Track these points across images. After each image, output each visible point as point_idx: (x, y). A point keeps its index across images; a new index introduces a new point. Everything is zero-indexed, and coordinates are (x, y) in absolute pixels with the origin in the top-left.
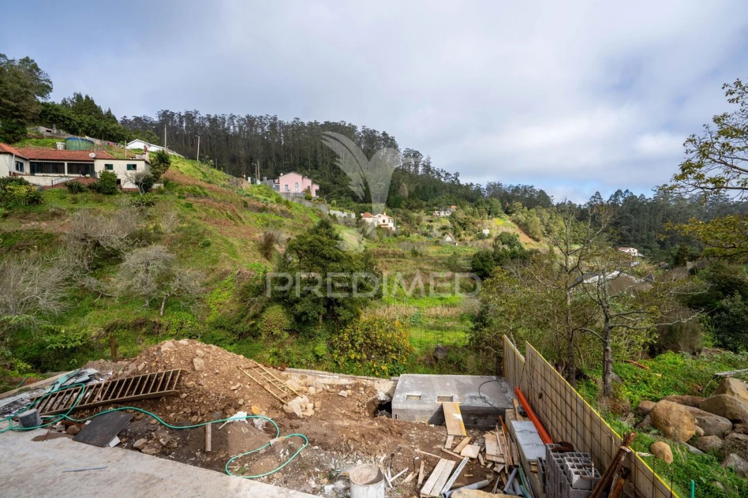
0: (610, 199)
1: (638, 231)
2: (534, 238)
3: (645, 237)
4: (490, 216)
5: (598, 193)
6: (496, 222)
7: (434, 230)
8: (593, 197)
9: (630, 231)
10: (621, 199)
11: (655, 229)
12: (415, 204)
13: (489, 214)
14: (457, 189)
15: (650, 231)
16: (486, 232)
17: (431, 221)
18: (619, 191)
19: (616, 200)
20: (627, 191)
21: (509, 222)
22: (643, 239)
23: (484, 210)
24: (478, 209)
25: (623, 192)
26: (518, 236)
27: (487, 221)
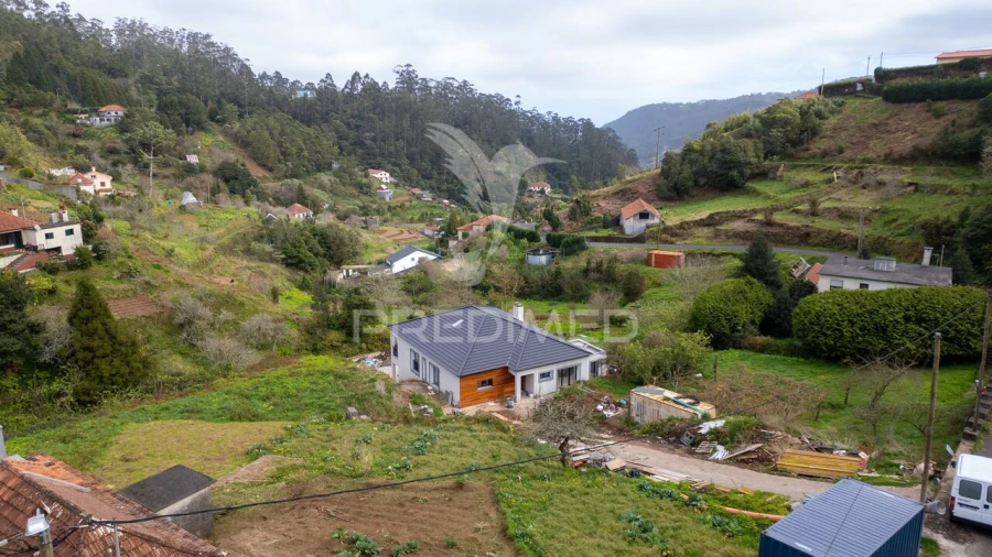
0: (346, 87)
1: (384, 141)
2: (264, 166)
3: (392, 149)
4: (190, 129)
5: (328, 75)
6: (203, 140)
7: (96, 156)
8: (322, 81)
9: (374, 139)
10: (360, 87)
11: (403, 138)
12: (28, 97)
13: (187, 126)
14: (77, 47)
15: (397, 139)
16: (193, 159)
17: (75, 136)
18: (357, 74)
19: (353, 88)
20: (367, 76)
21: (221, 138)
22: (390, 153)
23: (178, 118)
24: (169, 115)
25: (362, 75)
26: (243, 165)
27: (188, 140)
